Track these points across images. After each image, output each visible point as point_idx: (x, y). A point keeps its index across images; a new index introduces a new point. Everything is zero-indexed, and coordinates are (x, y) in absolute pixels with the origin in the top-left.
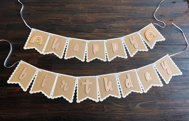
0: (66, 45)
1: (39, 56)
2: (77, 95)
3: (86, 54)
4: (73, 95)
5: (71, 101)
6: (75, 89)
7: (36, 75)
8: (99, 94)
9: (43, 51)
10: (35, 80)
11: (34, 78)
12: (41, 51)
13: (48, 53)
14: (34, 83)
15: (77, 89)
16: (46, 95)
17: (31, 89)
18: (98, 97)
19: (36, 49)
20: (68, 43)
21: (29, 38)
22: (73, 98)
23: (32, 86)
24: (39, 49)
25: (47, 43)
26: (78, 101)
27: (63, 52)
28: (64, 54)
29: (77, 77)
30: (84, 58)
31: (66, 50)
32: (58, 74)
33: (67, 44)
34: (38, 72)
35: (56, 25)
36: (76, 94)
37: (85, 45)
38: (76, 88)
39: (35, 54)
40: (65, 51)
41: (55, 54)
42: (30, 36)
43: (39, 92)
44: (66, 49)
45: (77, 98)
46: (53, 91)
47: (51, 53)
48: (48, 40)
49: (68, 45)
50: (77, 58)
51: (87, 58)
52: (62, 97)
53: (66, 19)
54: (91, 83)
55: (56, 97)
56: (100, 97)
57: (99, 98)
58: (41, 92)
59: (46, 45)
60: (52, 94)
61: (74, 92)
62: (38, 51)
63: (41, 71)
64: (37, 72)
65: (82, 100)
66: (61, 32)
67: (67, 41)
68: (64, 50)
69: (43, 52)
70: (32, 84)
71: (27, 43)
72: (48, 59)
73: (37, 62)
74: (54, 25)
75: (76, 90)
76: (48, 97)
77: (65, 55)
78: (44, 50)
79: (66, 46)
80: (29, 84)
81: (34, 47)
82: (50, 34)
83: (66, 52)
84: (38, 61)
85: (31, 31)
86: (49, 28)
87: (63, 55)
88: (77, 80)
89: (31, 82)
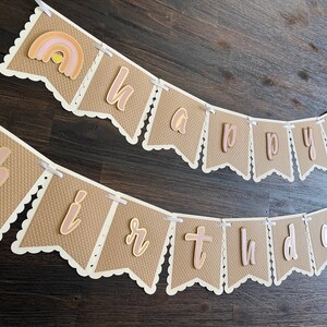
0: (150, 102)
1: (57, 117)
2: (170, 270)
3: (203, 147)
4: (159, 270)
5: (151, 290)
6: (165, 251)
7: (40, 187)
8: (225, 271)
9: (73, 101)
10: (35, 204)
11: (34, 197)
12: (69, 102)
13: (92, 115)
14: (30, 214)
15: (172, 251)
16: (73, 263)
17: (20, 235)
18: (222, 280)
19: (50, 86)
20: (158, 96)
21: (24, 34)
22: (156, 279)
23: (25, 224)
24: (59, 90)
25: (90, 75)
26: (171, 291)
27: (142, 125)
28: (144, 130)
29: (175, 215)
30: (198, 157)
31: (151, 119)
32: (119, 195)
33: (154, 99)
34: (50, 176)
35: (125, 22)
36: (165, 266)
37: (203, 120)
38: (169, 247)
39: (44, 105)
40: (147, 122)
41: (115, 123)
42: (28, 26)
43: (48, 249)
44: (149, 114)
45: (169, 280)
46: (97, 250)
47: (103, 116)
48: (94, 67)
49: (156, 104)
50: (178, 152)
51: (204, 160)
52: (126, 275)
53: (158, 13)
54: (209, 239)
55: (108, 274)
56: (226, 280)
57: (224, 284)
58: (56, 253)
59: (86, 82)
60: (94, 260)
61: (162, 260)
62: (58, 96)
63: (61, 175)
64: (46, 174)
65: (182, 288)
66: (139, 53)
67: (154, 89)
68: (144, 117)
69: (73, 107)
70: (22, 216)
71: (13, 50)
72: (90, 134)
73: (51, 139)
74: (118, 19)
75: (167, 256)
76: (82, 272)
77: (147, 135)
78: (78, 98)
79: (152, 107)
80: (13, 218)
81: (44, 79)
82: (105, 46)
83: (149, 127)
84: (52, 133)
85: (36, 10)
86: (103, 25)
87: (139, 132)
88: (173, 225)
89: (21, 209)
